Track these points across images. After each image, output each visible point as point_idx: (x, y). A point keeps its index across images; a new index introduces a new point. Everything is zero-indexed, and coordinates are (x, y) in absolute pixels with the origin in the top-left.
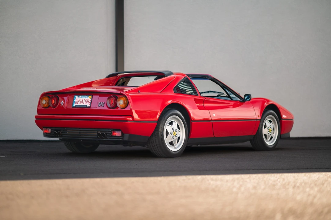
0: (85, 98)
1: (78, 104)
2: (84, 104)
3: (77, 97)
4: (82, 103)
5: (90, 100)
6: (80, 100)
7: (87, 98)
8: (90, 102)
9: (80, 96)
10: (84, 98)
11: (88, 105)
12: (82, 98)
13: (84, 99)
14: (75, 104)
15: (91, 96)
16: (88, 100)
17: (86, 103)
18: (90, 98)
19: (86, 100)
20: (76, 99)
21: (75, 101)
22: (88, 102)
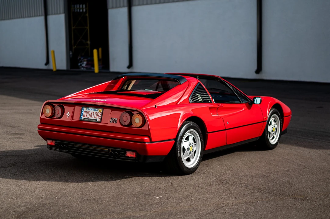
1: (87, 118)
2: (94, 118)
3: (85, 109)
4: (91, 116)
5: (100, 114)
8: (100, 117)
9: (89, 109)
10: (93, 111)
12: (91, 111)
14: (83, 117)
15: (101, 110)
16: (98, 114)
17: (95, 117)
18: (100, 111)
19: (96, 113)
20: (84, 111)
21: (82, 114)
22: (98, 116)
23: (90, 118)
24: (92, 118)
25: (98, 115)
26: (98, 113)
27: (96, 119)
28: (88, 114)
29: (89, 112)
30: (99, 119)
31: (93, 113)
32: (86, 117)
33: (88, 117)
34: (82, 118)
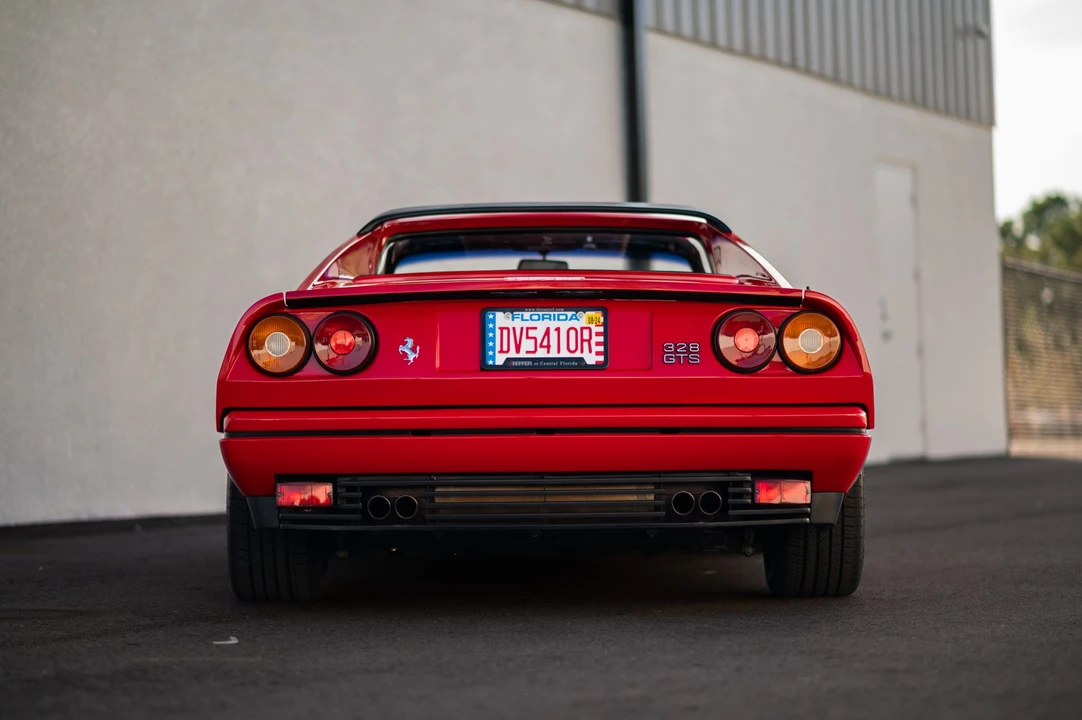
0: (564, 326)
1: (522, 354)
2: (564, 354)
3: (501, 319)
4: (548, 347)
5: (598, 334)
6: (532, 333)
7: (578, 325)
8: (598, 344)
9: (527, 315)
10: (552, 325)
11: (591, 359)
12: (542, 326)
13: (558, 329)
14: (501, 351)
15: (598, 315)
16: (586, 332)
17: (572, 348)
18: (591, 320)
19: (572, 333)
20: (502, 329)
21: (493, 339)
22: (589, 341)
23: (541, 353)
24: (553, 354)
25: (586, 336)
26: (582, 329)
27: (578, 354)
28: (528, 337)
29: (528, 329)
30: (598, 353)
31: (553, 335)
32: (518, 351)
33: (527, 352)
34: (493, 357)
